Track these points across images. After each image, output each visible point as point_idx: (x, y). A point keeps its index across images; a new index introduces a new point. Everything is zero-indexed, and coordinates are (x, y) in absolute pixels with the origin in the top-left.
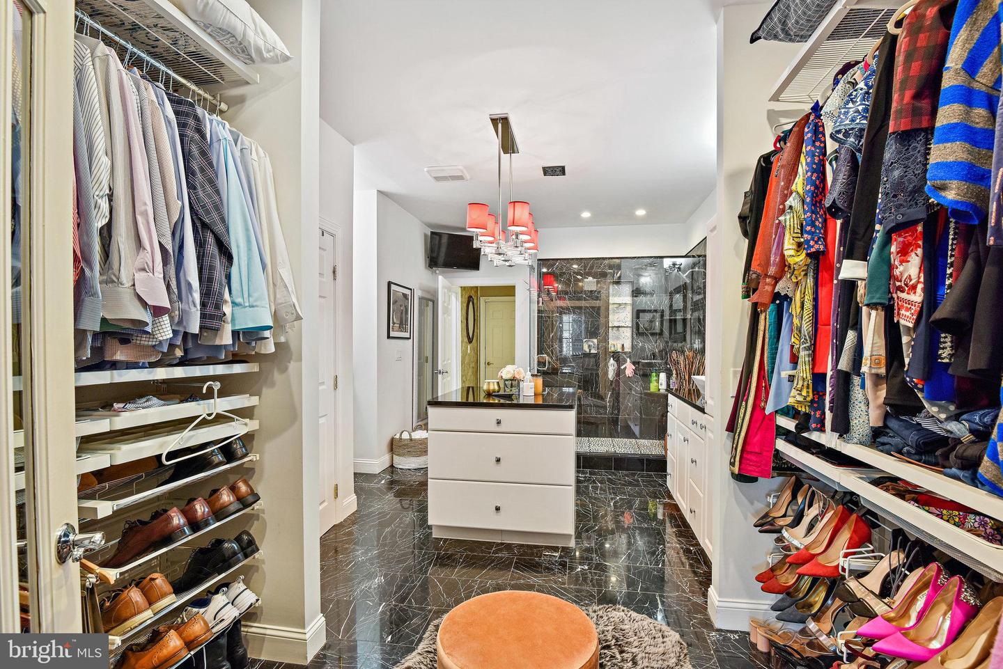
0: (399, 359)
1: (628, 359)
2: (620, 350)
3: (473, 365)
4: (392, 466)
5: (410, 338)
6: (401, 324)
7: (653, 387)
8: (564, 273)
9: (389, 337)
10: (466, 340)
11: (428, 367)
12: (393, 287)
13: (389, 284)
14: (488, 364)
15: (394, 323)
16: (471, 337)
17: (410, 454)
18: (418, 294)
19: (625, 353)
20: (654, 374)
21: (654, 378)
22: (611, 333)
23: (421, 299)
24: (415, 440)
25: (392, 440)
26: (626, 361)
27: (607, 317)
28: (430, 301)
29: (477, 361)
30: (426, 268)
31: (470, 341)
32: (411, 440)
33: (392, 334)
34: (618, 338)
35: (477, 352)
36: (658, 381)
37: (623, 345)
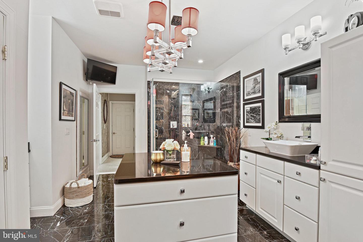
0: (68, 134)
1: (191, 131)
2: (186, 126)
3: (106, 134)
4: (64, 206)
5: (75, 120)
6: (69, 111)
7: (202, 144)
8: (161, 89)
9: (60, 119)
10: (103, 122)
11: (85, 137)
12: (64, 86)
13: (61, 84)
14: (114, 133)
15: (64, 110)
16: (105, 121)
17: (77, 197)
18: (79, 94)
19: (189, 128)
20: (202, 137)
21: (202, 139)
22: (183, 118)
23: (81, 97)
24: (82, 187)
25: (64, 188)
26: (190, 132)
27: (181, 111)
28: (87, 99)
29: (108, 132)
30: (84, 80)
31: (105, 122)
32: (79, 187)
33: (63, 117)
34: (185, 121)
35: (108, 128)
36: (204, 140)
37: (188, 124)
